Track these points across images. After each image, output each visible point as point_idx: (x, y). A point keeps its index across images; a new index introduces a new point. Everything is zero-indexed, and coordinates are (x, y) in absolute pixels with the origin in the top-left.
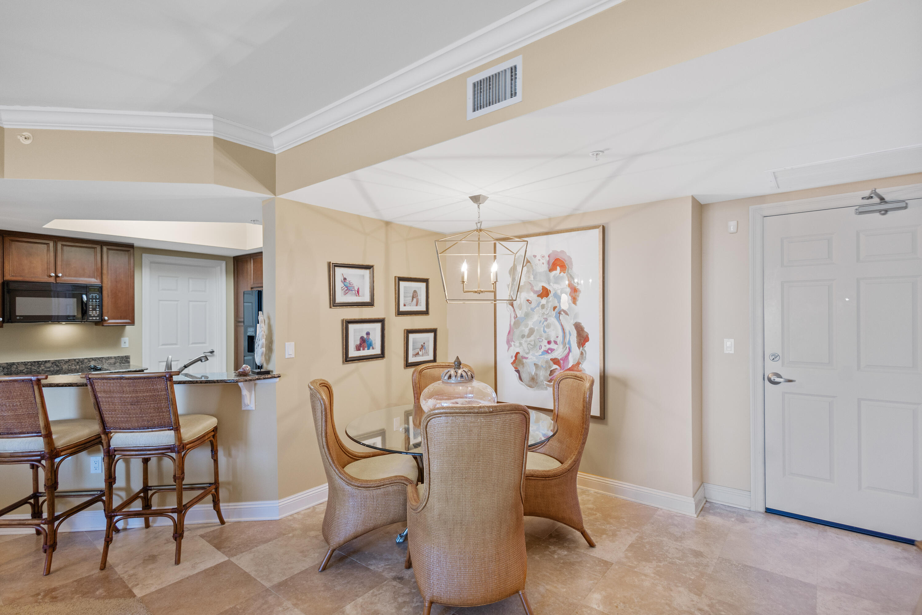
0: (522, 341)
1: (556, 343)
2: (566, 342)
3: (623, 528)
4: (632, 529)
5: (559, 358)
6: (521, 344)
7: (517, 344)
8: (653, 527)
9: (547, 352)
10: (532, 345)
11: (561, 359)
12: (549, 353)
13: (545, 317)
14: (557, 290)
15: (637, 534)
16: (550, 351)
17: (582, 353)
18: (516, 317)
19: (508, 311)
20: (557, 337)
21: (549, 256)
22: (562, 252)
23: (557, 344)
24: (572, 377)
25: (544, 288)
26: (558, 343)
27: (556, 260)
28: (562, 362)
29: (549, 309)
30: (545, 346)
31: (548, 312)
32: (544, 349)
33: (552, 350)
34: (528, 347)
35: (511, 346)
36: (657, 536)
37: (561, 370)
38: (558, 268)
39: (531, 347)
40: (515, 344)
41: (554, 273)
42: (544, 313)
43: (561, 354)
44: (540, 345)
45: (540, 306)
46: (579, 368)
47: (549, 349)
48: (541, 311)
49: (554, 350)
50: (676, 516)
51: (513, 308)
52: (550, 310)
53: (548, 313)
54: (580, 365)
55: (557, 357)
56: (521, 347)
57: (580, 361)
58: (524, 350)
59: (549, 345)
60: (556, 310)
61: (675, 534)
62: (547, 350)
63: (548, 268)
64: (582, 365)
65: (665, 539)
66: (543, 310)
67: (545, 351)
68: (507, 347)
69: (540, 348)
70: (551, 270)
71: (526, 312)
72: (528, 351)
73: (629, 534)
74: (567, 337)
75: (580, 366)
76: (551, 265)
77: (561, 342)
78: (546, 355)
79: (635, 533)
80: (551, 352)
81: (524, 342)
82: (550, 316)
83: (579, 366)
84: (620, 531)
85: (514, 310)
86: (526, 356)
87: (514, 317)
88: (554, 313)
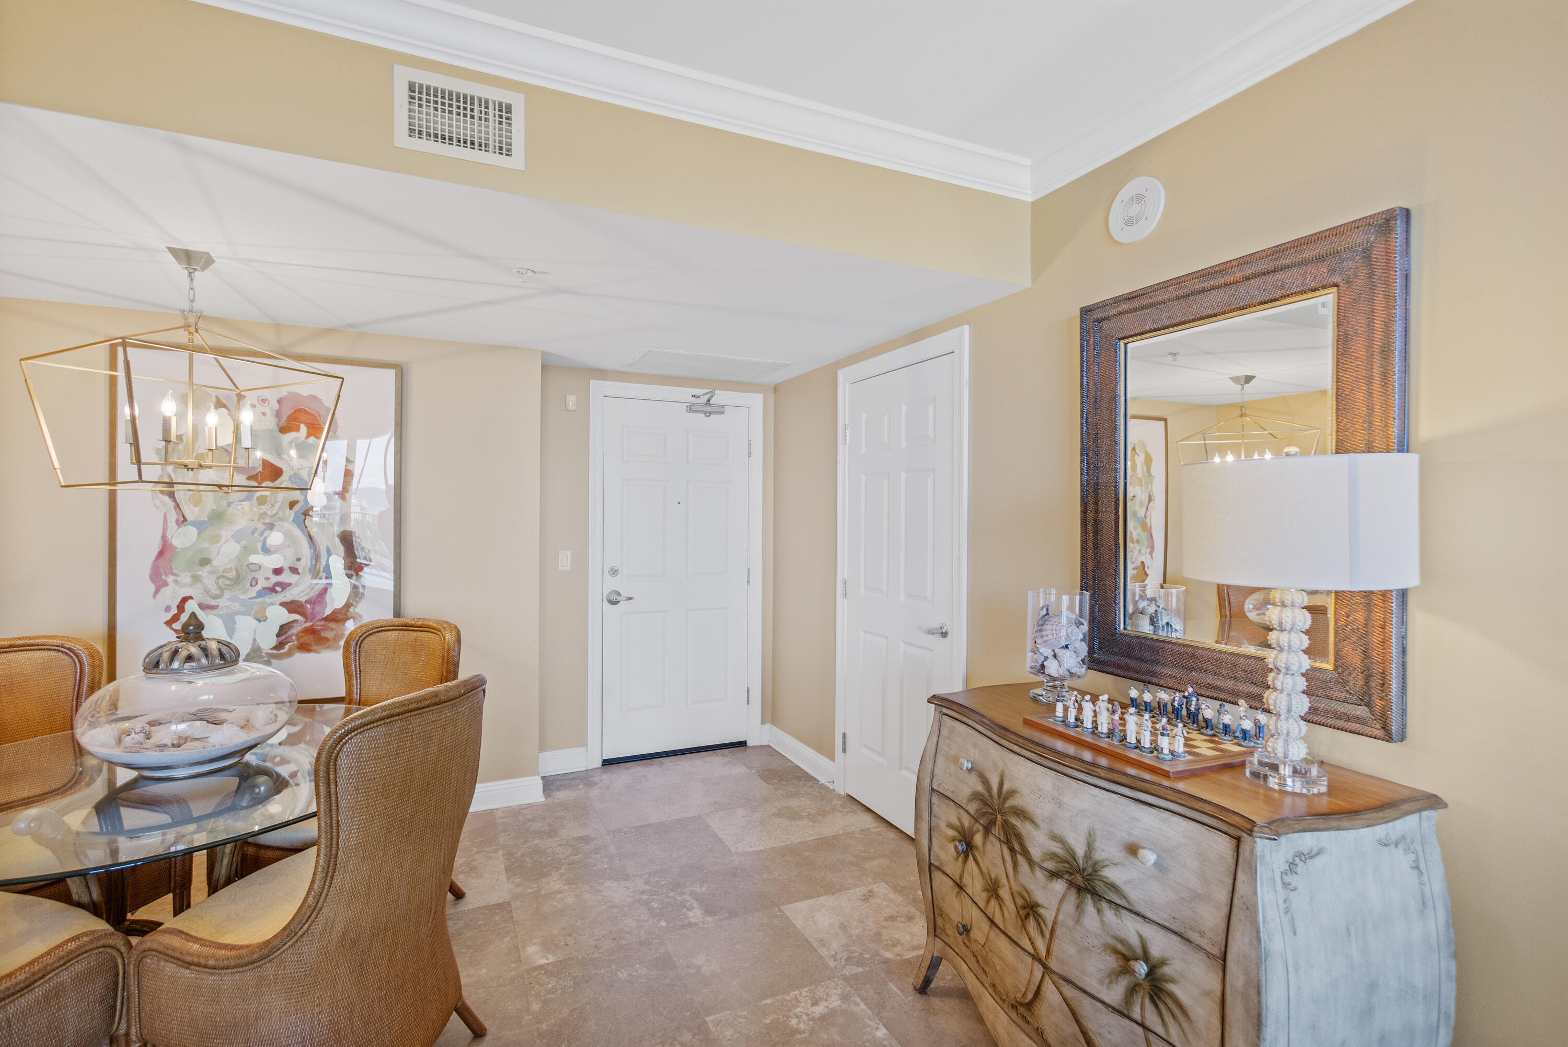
0: (200, 573)
1: (294, 570)
2: (319, 570)
3: (475, 854)
4: (488, 849)
5: (303, 600)
6: (196, 579)
7: (185, 578)
8: (509, 835)
9: (272, 590)
10: (230, 579)
11: (307, 602)
12: (276, 592)
13: (268, 520)
14: (299, 469)
15: (500, 853)
16: (278, 589)
17: (355, 587)
18: (183, 522)
19: (158, 508)
20: (299, 560)
21: (279, 402)
22: (313, 398)
23: (299, 574)
25: (266, 464)
26: (300, 571)
27: (296, 411)
28: (309, 606)
29: (278, 505)
30: (267, 579)
31: (275, 512)
32: (262, 584)
33: (284, 586)
34: (217, 584)
35: (167, 585)
36: (525, 842)
37: (305, 622)
38: (303, 429)
39: (228, 582)
40: (178, 579)
41: (292, 435)
42: (265, 513)
43: (305, 593)
44: (254, 578)
45: (255, 498)
46: (348, 614)
47: (278, 584)
48: (255, 510)
49: (290, 584)
50: (523, 809)
51: (175, 500)
52: (280, 507)
53: (276, 514)
54: (352, 608)
55: (296, 598)
56: (199, 585)
57: (351, 601)
58: (207, 591)
59: (276, 577)
60: (297, 508)
61: (542, 829)
62: (271, 585)
63: (278, 425)
64: (356, 607)
65: (537, 841)
66: (263, 507)
67: (268, 588)
68: (152, 588)
69: (253, 584)
70: (283, 430)
71: (214, 510)
72: (218, 592)
73: (489, 857)
74: (322, 560)
75: (351, 610)
76: (284, 419)
77: (307, 569)
78: (267, 596)
79: (495, 852)
80: (283, 589)
81: (205, 574)
82: (282, 519)
83: (348, 611)
84: (475, 860)
85: (177, 506)
86: (213, 602)
87: (177, 521)
88: (291, 514)
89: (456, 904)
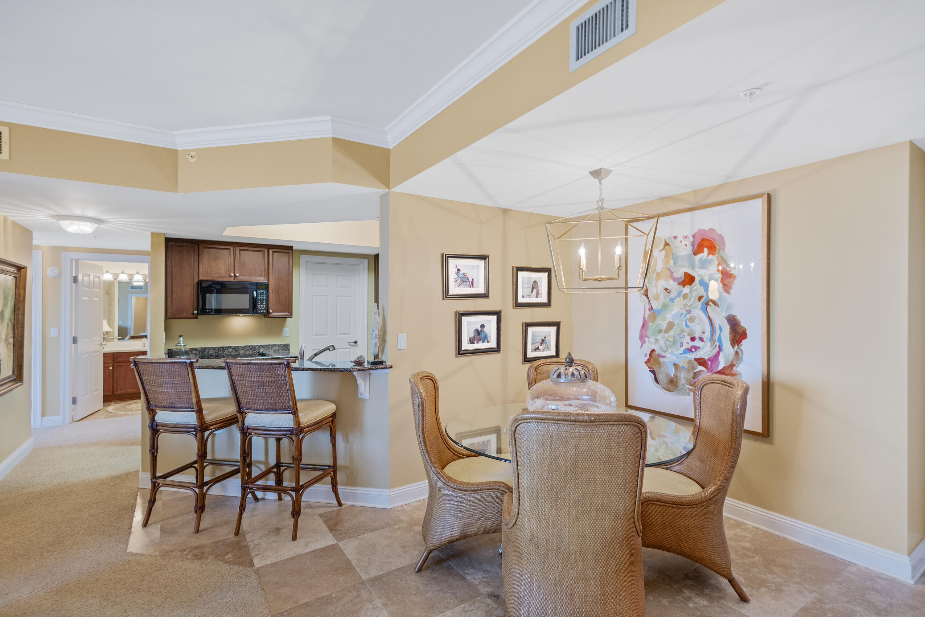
0: (658, 337)
1: (701, 339)
2: (715, 340)
3: (793, 582)
4: (807, 586)
5: (706, 358)
6: (657, 340)
7: (652, 340)
8: (840, 588)
9: (690, 350)
10: (670, 342)
11: (708, 360)
12: (692, 352)
13: (688, 308)
14: (704, 276)
15: (814, 595)
16: (693, 350)
17: (737, 353)
18: (651, 309)
19: (642, 302)
20: (704, 333)
21: (693, 236)
22: (711, 230)
23: (704, 341)
24: (719, 382)
25: (686, 274)
26: (704, 340)
27: (702, 240)
28: (709, 363)
29: (693, 299)
30: (688, 343)
31: (691, 303)
32: (686, 346)
33: (697, 348)
34: (665, 344)
35: (646, 342)
36: (847, 602)
37: (708, 372)
38: (706, 250)
39: (670, 344)
40: (650, 340)
41: (700, 256)
42: (686, 304)
43: (707, 354)
44: (681, 342)
45: (682, 295)
46: (732, 371)
47: (693, 347)
48: (682, 302)
49: (699, 348)
51: (648, 298)
52: (694, 300)
53: (692, 304)
54: (735, 367)
55: (703, 357)
56: (658, 344)
57: (734, 363)
58: (661, 348)
59: (693, 342)
60: (703, 300)
61: (877, 603)
62: (689, 347)
63: (693, 250)
64: (737, 367)
65: (859, 609)
66: (685, 300)
67: (688, 349)
68: (640, 343)
69: (681, 346)
70: (695, 253)
71: (664, 303)
72: (665, 349)
73: (801, 592)
74: (717, 334)
75: (734, 368)
76: (696, 247)
77: (708, 339)
78: (688, 354)
79: (811, 592)
80: (696, 350)
81: (660, 338)
82: (694, 308)
83: (732, 369)
84: (787, 586)
85: (649, 301)
86: (664, 354)
87: (649, 309)
88: (699, 304)
89: (736, 602)
